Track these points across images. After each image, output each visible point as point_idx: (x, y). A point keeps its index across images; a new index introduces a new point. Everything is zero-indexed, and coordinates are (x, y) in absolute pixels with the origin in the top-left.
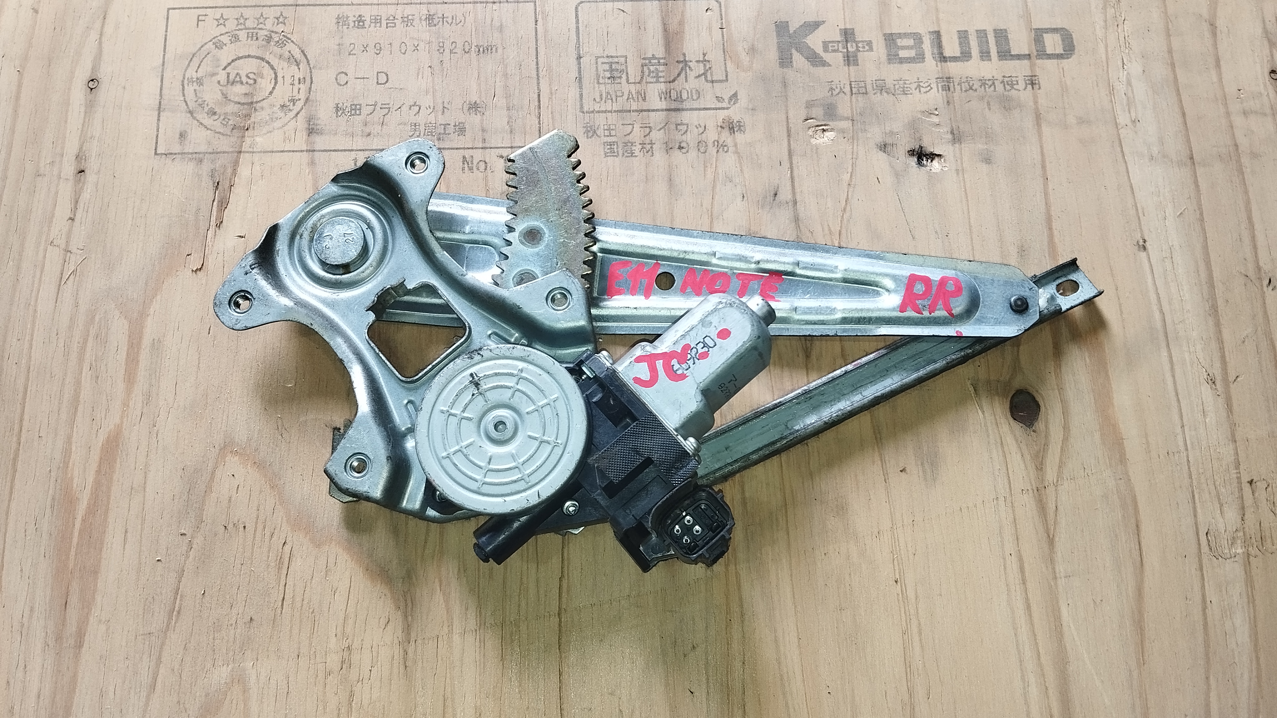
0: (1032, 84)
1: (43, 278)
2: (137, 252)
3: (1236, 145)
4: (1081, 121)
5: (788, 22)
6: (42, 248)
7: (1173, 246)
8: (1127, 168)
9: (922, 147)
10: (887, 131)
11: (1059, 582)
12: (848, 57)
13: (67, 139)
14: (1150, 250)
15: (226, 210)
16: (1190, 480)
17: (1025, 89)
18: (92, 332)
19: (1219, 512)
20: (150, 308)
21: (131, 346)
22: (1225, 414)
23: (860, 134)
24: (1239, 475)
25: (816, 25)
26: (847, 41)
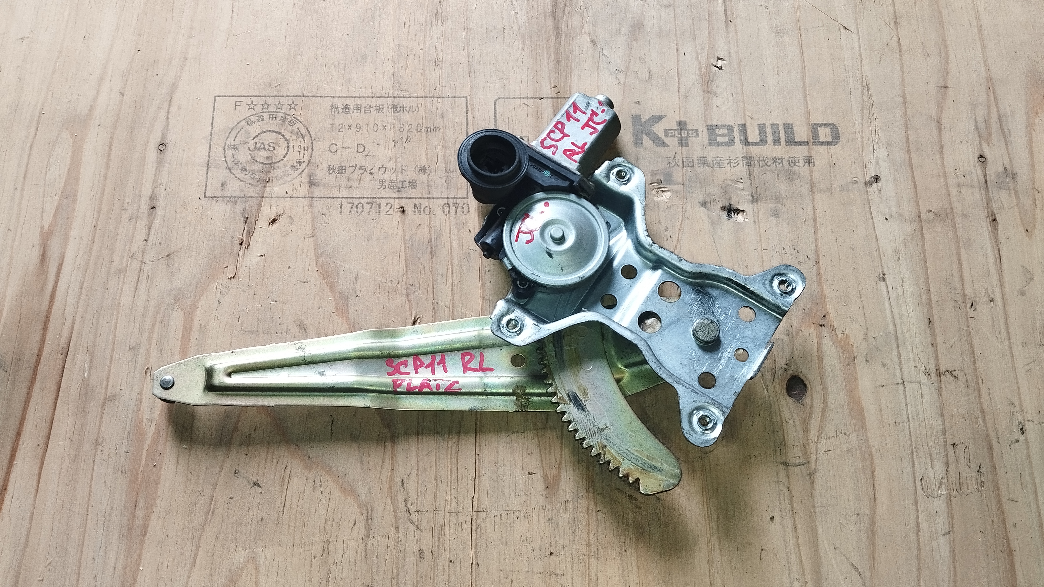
0: (809, 162)
1: (125, 281)
2: (190, 264)
3: (952, 208)
4: (842, 189)
5: (640, 115)
6: (125, 260)
7: (904, 278)
8: (873, 223)
9: (731, 205)
10: (707, 193)
11: (817, 510)
12: (681, 140)
13: (144, 185)
14: (887, 281)
15: (252, 237)
16: (910, 442)
17: (804, 165)
18: (159, 319)
19: (930, 465)
20: (198, 303)
21: (185, 328)
22: (936, 397)
23: (688, 195)
24: (945, 440)
25: (660, 118)
26: (681, 130)
